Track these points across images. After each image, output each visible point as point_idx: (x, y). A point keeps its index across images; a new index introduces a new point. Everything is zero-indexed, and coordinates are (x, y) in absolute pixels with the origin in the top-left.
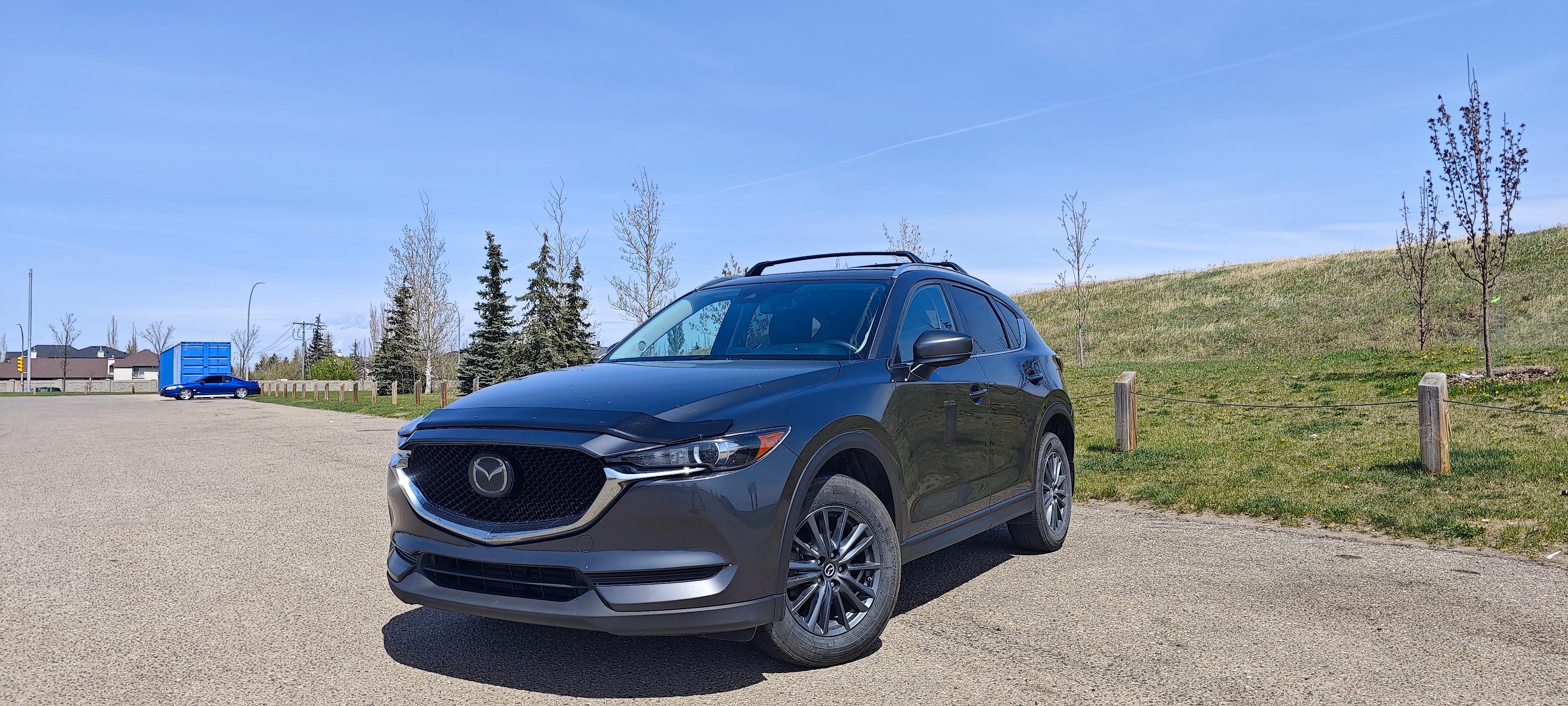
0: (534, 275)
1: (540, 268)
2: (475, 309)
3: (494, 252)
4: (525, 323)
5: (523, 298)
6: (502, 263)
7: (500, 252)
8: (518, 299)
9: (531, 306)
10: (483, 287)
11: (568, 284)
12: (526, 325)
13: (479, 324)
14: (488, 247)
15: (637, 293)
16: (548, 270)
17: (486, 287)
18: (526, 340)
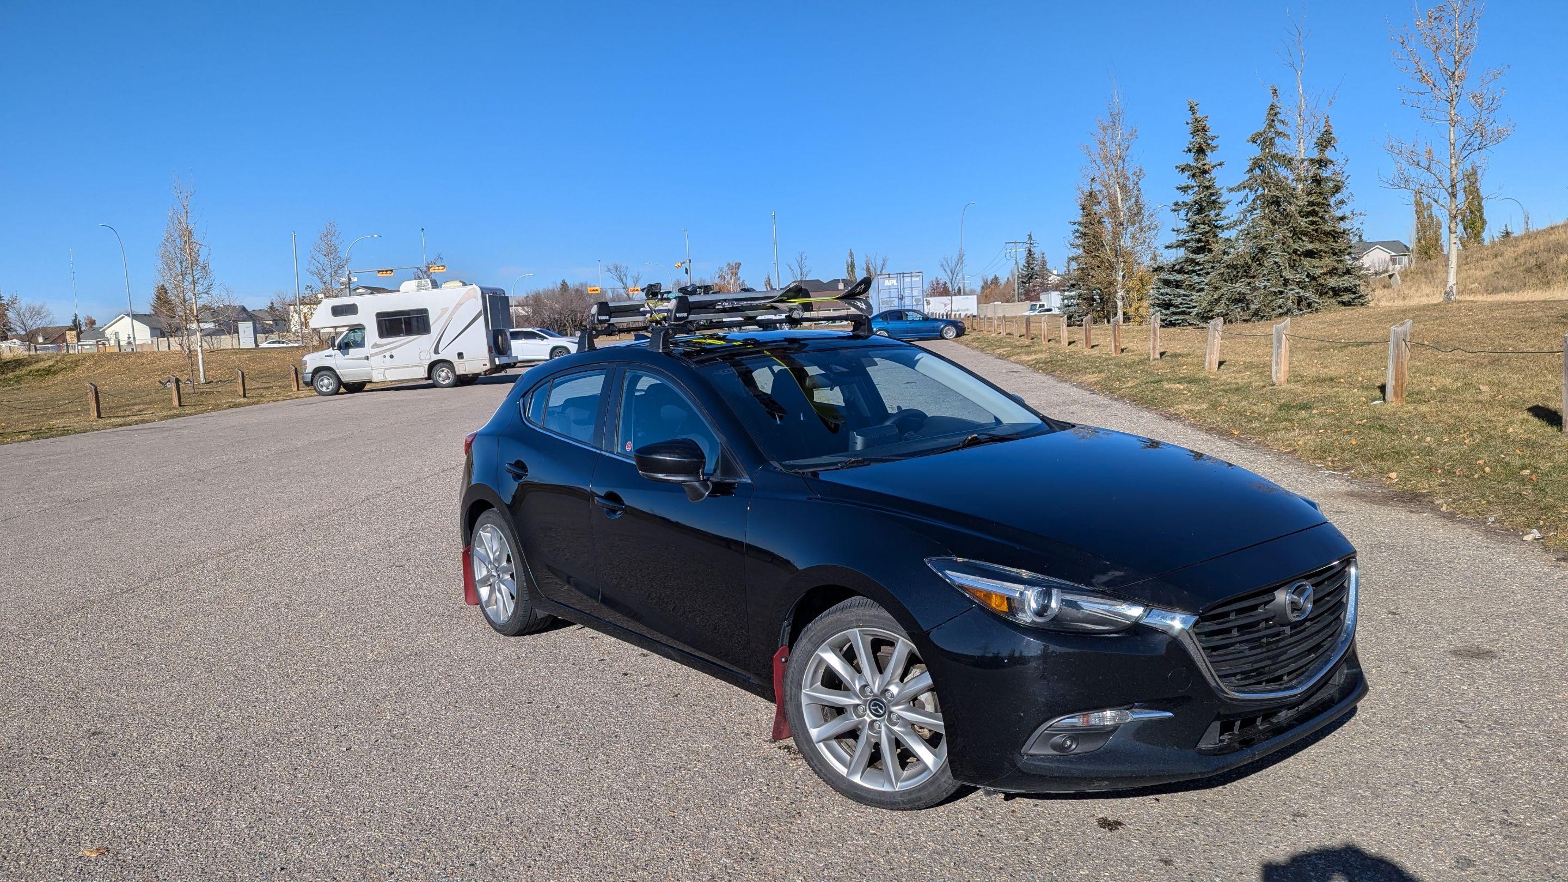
0: (1256, 151)
1: (1264, 140)
2: (1172, 210)
3: (1199, 128)
4: (1241, 224)
5: (1238, 189)
6: (1210, 142)
7: (1207, 126)
8: (1231, 190)
9: (1252, 196)
10: (1184, 179)
11: (1312, 160)
12: (1244, 226)
13: (1178, 231)
14: (1190, 121)
15: (1430, 159)
16: (1277, 141)
17: (1189, 178)
18: (1243, 248)
